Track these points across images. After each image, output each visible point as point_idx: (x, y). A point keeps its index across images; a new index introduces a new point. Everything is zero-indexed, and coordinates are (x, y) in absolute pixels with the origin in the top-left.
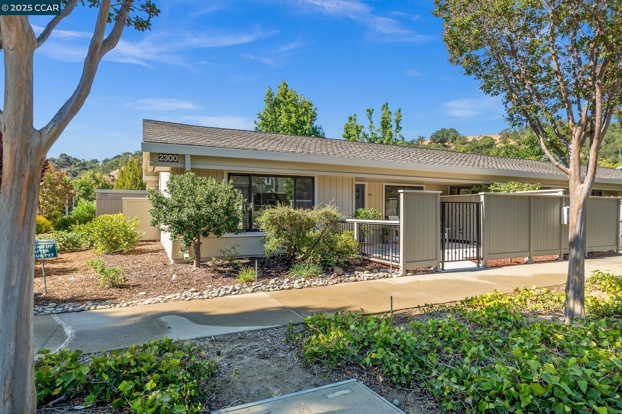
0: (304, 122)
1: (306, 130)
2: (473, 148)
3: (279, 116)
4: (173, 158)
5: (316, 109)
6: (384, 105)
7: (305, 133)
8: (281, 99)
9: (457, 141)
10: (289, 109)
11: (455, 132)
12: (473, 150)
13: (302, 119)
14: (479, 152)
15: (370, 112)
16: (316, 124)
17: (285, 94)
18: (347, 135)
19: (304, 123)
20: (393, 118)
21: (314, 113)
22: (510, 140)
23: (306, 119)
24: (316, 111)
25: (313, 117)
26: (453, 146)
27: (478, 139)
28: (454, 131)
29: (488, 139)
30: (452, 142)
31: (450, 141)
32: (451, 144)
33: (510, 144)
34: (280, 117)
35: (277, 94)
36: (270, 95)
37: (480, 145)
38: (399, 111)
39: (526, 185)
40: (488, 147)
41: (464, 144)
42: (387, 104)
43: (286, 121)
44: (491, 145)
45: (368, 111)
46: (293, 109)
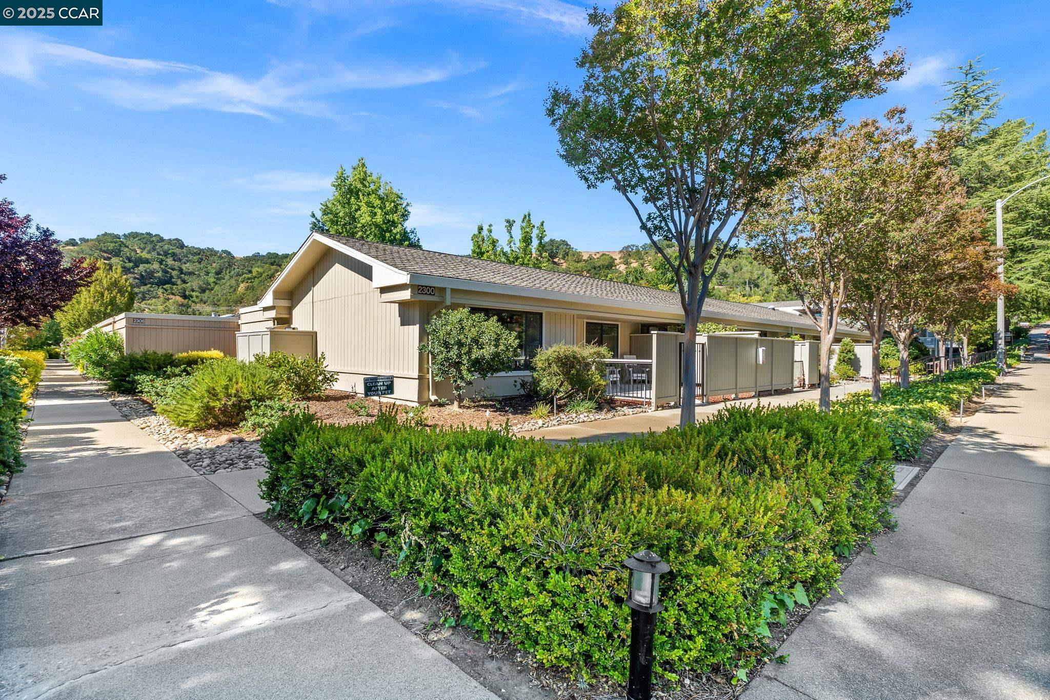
0: (393, 222)
1: (396, 234)
2: (589, 268)
3: (356, 210)
4: (430, 291)
5: (408, 205)
6: (525, 216)
7: (395, 237)
8: (359, 186)
9: (570, 258)
10: (370, 202)
11: (567, 245)
12: (590, 270)
13: (390, 217)
14: (596, 274)
15: (510, 224)
16: (409, 225)
17: (364, 179)
18: (477, 250)
19: (394, 224)
20: (535, 232)
21: (406, 211)
22: (632, 261)
23: (396, 219)
24: (409, 208)
25: (405, 216)
26: (564, 264)
27: (595, 257)
28: (564, 243)
29: (607, 257)
30: (564, 258)
31: (561, 256)
32: (562, 261)
33: (632, 265)
34: (359, 212)
35: (352, 178)
36: (342, 178)
37: (598, 264)
38: (542, 225)
39: (721, 326)
40: (607, 267)
41: (578, 262)
42: (529, 215)
43: (369, 219)
44: (611, 265)
45: (508, 221)
46: (378, 202)
